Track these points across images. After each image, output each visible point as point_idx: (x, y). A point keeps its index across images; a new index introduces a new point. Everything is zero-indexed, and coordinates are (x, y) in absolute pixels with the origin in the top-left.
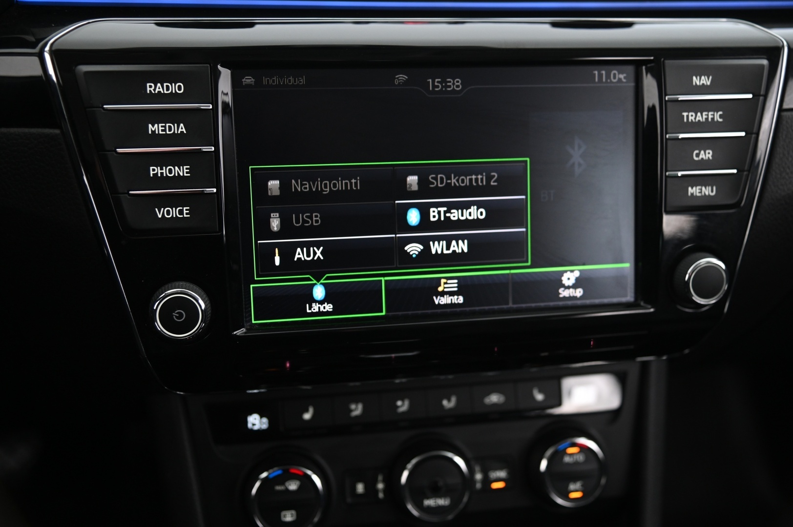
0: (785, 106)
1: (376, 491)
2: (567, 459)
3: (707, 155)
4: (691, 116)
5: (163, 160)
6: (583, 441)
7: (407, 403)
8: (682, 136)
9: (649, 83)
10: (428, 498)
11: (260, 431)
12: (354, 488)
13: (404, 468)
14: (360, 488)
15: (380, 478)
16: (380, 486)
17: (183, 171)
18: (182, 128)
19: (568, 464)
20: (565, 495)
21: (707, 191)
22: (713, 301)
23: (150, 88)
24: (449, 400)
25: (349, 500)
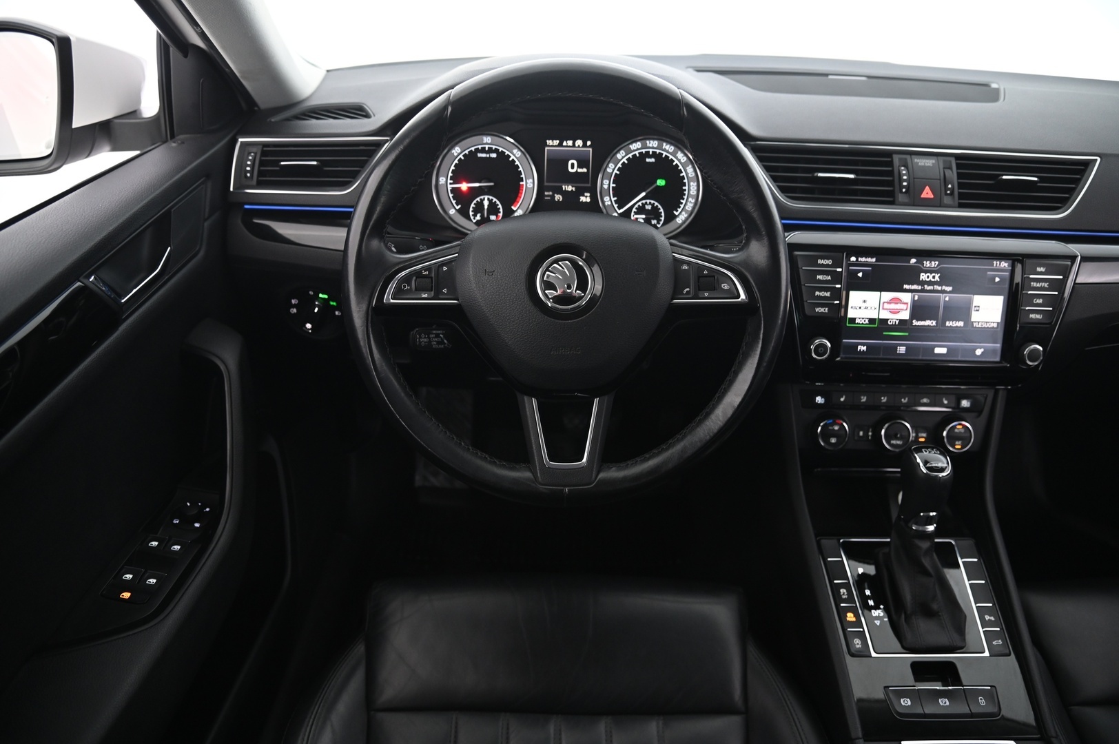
0: (1077, 282)
1: (868, 436)
2: (956, 430)
3: (1040, 301)
4: (1034, 284)
5: (821, 289)
6: (964, 423)
7: (886, 398)
8: (1030, 292)
9: (1019, 267)
10: (893, 440)
11: (820, 404)
12: (859, 433)
13: (883, 428)
14: (861, 433)
15: (870, 430)
16: (870, 434)
17: (828, 294)
18: (829, 278)
19: (957, 433)
20: (953, 446)
21: (1038, 316)
22: (1036, 363)
23: (820, 261)
24: (905, 399)
25: (856, 438)
